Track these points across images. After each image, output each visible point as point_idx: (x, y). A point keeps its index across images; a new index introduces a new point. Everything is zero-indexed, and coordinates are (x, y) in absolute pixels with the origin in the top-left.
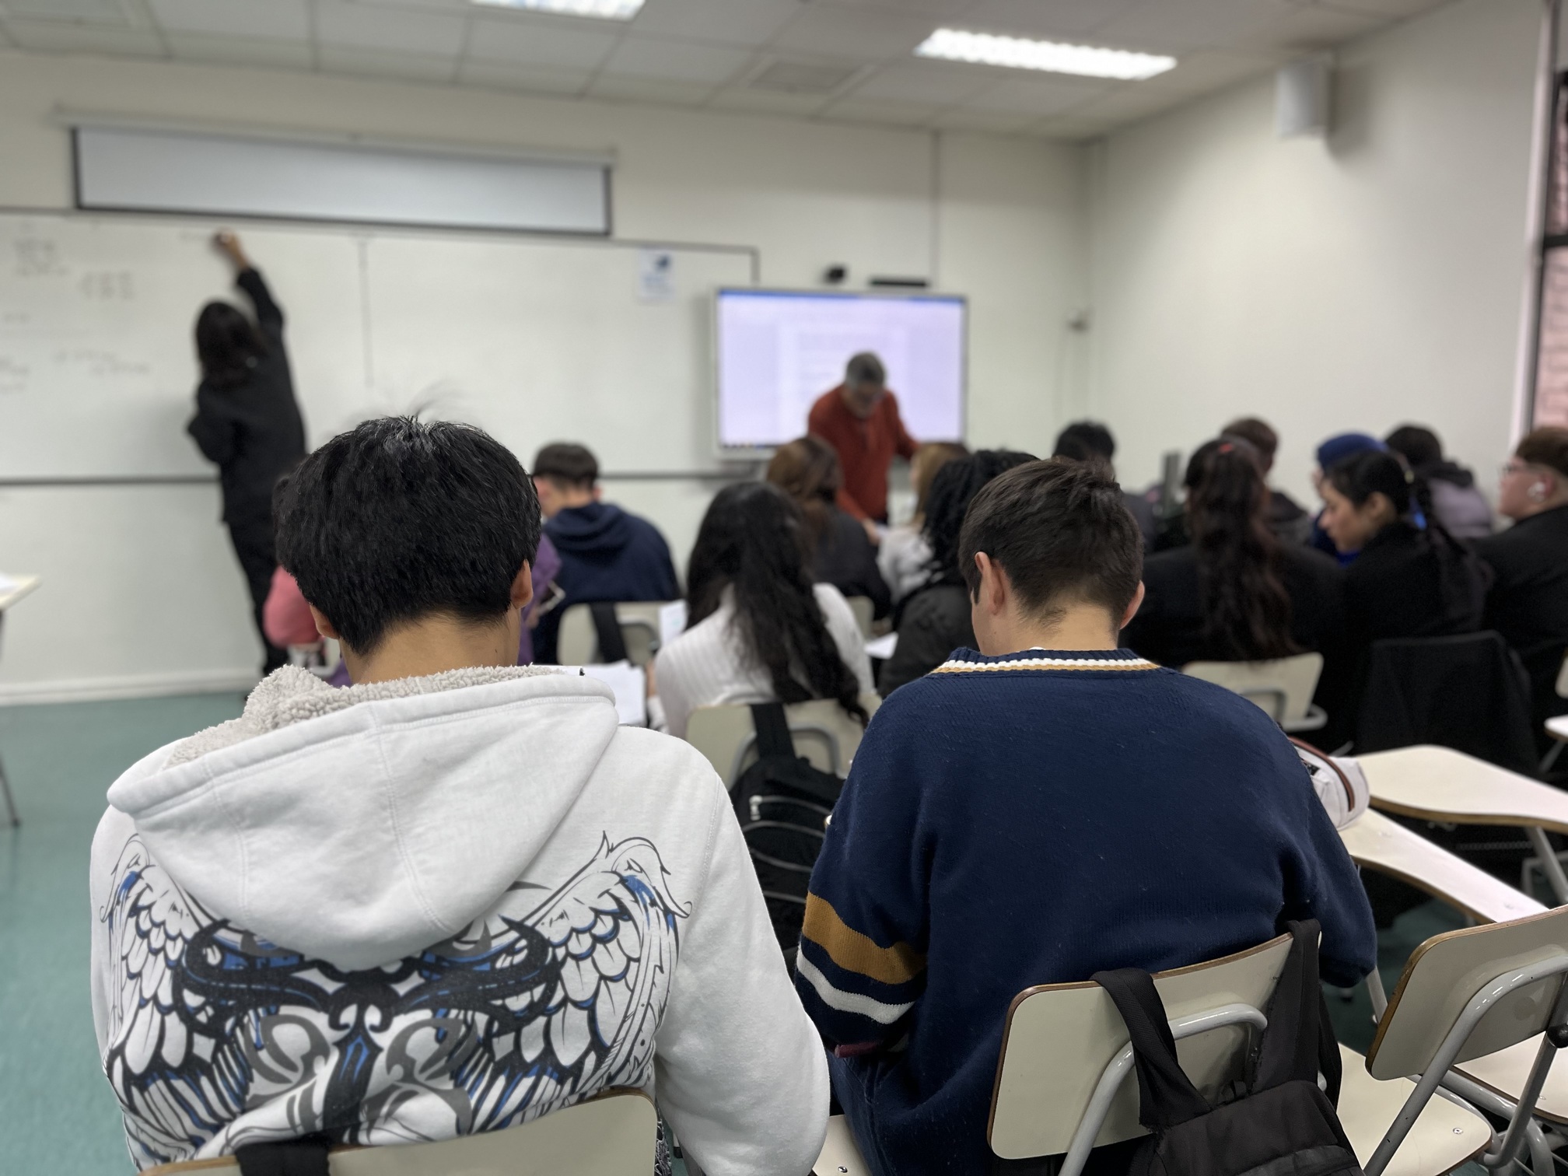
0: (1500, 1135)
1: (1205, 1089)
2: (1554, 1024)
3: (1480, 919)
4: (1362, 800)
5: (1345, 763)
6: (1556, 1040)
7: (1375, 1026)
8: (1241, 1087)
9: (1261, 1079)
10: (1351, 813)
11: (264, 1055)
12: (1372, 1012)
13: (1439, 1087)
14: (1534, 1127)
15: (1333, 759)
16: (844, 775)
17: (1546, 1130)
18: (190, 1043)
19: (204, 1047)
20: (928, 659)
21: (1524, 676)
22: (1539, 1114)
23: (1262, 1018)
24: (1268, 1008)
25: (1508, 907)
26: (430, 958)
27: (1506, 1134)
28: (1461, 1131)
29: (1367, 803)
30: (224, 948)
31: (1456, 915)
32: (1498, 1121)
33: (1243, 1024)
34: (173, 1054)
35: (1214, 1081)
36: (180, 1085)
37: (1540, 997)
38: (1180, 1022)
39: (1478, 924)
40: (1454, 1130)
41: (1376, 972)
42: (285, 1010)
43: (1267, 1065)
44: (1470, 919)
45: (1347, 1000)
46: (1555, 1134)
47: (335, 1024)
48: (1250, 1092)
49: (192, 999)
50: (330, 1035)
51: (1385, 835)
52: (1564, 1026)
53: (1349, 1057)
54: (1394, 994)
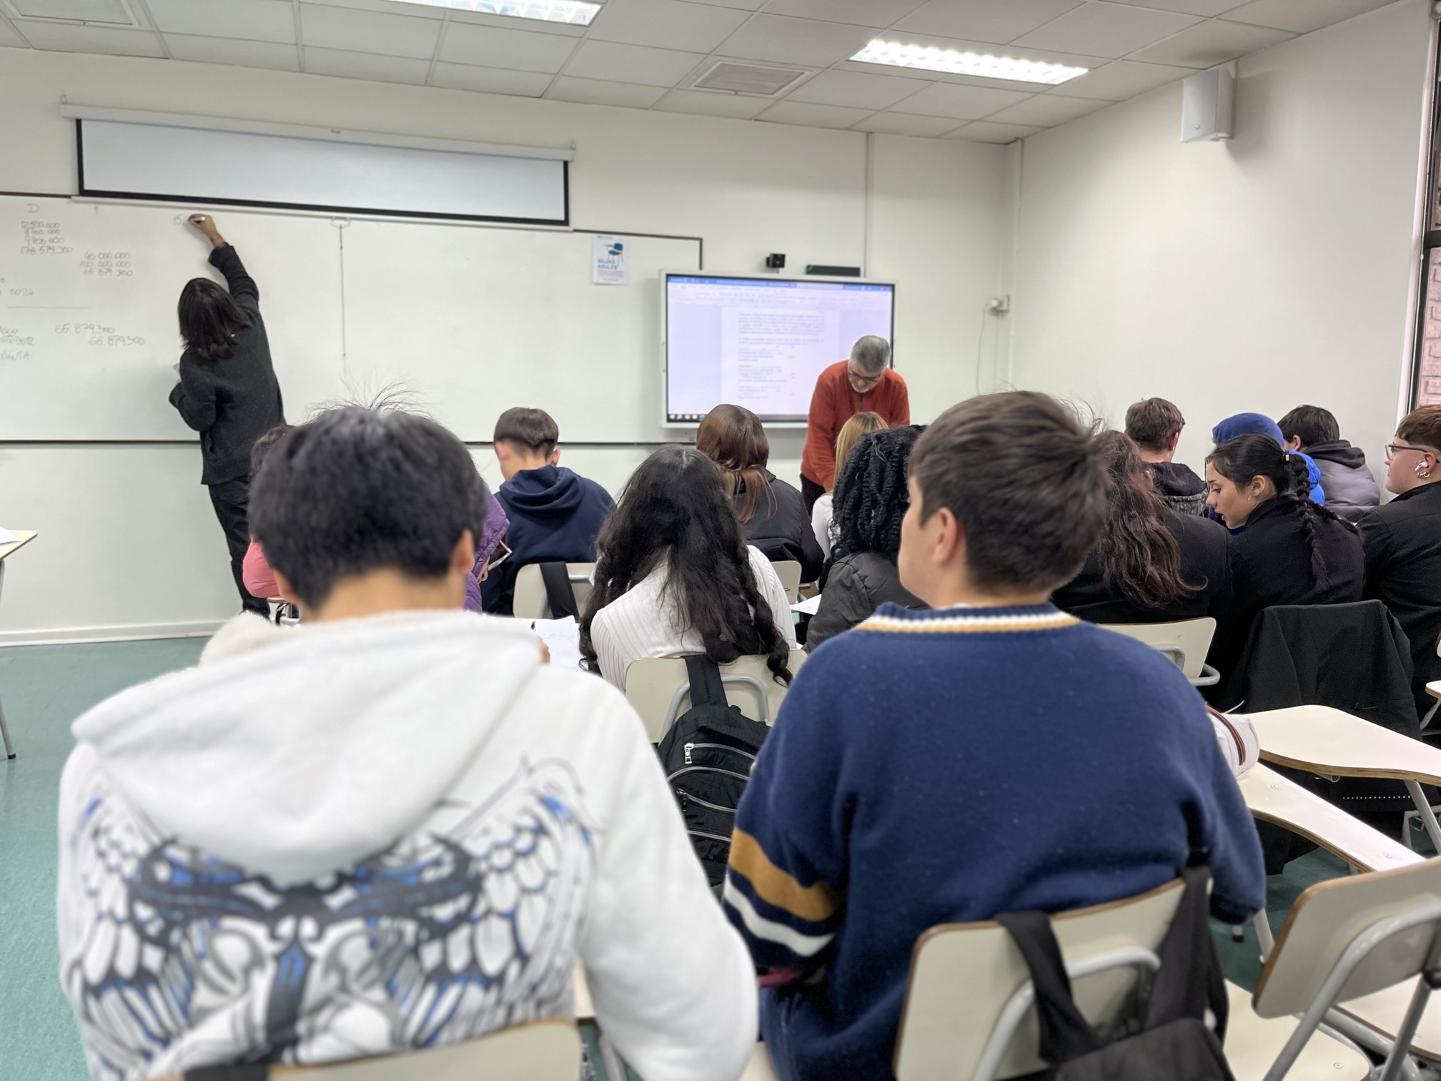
0: (1378, 1068)
1: (1100, 1026)
2: (1429, 967)
3: (1363, 868)
4: (1252, 755)
5: (1236, 719)
6: (1431, 982)
7: (1262, 965)
8: (1133, 1024)
9: (1153, 1015)
10: (1242, 766)
11: (208, 967)
12: (1260, 952)
13: (1322, 1025)
14: (1410, 1063)
15: (1225, 715)
16: (770, 724)
17: (1421, 1065)
18: (140, 954)
19: (153, 958)
20: (851, 618)
21: (1406, 640)
22: (1414, 1050)
23: (1154, 960)
24: (1161, 950)
25: (1387, 856)
26: (362, 872)
27: (1384, 1068)
28: (1341, 1066)
29: (1257, 759)
30: (174, 865)
31: (1341, 864)
32: (1376, 1057)
33: (1138, 966)
34: (126, 966)
35: (1109, 1017)
36: (132, 995)
37: (1417, 942)
38: (1077, 961)
39: (1360, 872)
40: (1334, 1065)
41: (1263, 912)
42: (229, 923)
43: (1159, 1003)
44: (1353, 868)
45: (1238, 939)
46: (1429, 1070)
47: (273, 936)
48: (1141, 1030)
49: (144, 912)
50: (270, 948)
51: (1273, 787)
52: (1436, 970)
53: (1236, 994)
54: (1280, 934)
